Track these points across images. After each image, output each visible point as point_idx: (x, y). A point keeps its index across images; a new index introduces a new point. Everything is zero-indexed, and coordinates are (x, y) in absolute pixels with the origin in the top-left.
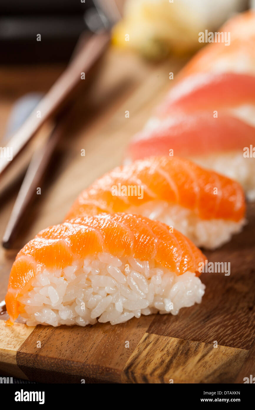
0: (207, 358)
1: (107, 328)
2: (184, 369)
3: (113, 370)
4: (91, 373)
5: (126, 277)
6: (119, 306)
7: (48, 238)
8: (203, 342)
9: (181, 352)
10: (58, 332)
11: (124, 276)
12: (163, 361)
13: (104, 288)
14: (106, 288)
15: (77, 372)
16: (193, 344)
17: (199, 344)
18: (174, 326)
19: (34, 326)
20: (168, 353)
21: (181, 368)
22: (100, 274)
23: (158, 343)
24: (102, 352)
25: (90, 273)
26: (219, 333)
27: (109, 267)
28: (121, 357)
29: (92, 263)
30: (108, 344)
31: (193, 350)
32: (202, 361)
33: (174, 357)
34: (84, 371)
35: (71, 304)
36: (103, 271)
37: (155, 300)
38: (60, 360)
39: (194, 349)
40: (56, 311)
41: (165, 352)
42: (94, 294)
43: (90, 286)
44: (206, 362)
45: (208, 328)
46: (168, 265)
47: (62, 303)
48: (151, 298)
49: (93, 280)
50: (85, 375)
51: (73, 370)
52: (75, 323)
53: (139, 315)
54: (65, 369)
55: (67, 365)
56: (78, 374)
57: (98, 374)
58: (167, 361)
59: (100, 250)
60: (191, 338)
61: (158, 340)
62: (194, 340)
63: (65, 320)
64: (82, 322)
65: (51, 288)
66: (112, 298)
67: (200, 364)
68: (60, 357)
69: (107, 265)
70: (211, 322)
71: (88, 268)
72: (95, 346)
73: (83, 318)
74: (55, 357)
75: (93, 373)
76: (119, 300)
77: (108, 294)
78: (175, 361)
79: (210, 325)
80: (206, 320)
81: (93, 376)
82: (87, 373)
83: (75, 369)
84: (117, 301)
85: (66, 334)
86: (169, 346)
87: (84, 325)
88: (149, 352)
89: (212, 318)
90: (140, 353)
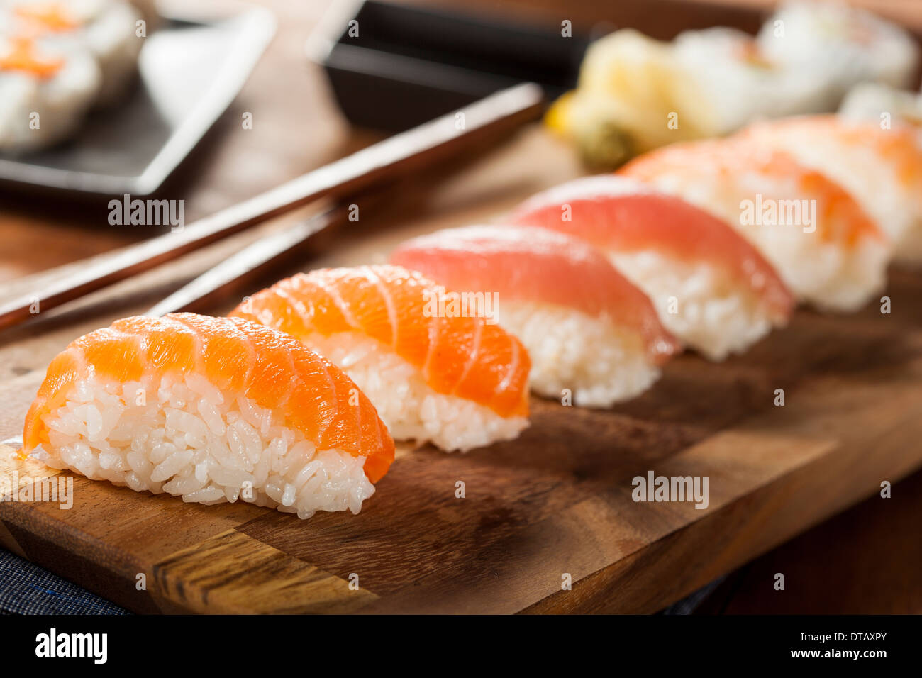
0: (303, 588)
1: (175, 505)
2: (250, 590)
3: (136, 561)
4: (104, 557)
5: (227, 427)
6: (202, 472)
7: (123, 330)
8: (316, 566)
9: (267, 568)
10: (92, 488)
11: (224, 423)
12: (226, 572)
13: (185, 433)
14: (186, 435)
15: (84, 550)
16: (297, 564)
17: (307, 566)
18: (288, 533)
19: (58, 470)
20: (246, 563)
21: (248, 588)
22: (184, 409)
23: (239, 547)
24: (139, 533)
25: (167, 404)
26: (354, 563)
27: (202, 401)
28: (165, 548)
29: (174, 386)
30: (157, 526)
31: (289, 571)
32: (292, 590)
33: (249, 571)
34: (93, 551)
35: (123, 447)
36: (189, 406)
37: (268, 481)
38: (63, 525)
39: (293, 570)
40: (95, 451)
41: (241, 561)
42: (166, 439)
43: (163, 426)
44: (295, 593)
45: (341, 550)
46: (303, 426)
47: (107, 439)
48: (262, 475)
49: (167, 416)
50: (95, 559)
51: (79, 547)
52: (123, 483)
53: (236, 498)
54: (67, 541)
55: (72, 536)
56: (85, 555)
57: (113, 563)
58: (232, 573)
59: (191, 367)
60: (301, 556)
61: (245, 542)
62: (302, 559)
63: (107, 471)
64: (134, 482)
65: (92, 409)
66: (193, 454)
67: (282, 592)
68: (65, 521)
69: (198, 397)
70: (353, 545)
71: (164, 394)
72: (135, 522)
73: (138, 476)
74: (58, 518)
75: (106, 558)
76: (204, 462)
77: (189, 448)
78: (246, 577)
79: (349, 548)
80: (349, 540)
81: (106, 565)
82: (98, 557)
83: (82, 545)
84: (200, 462)
85: (102, 494)
86: (253, 555)
87: (138, 490)
88: (214, 554)
89: (361, 540)
90: (199, 551)
